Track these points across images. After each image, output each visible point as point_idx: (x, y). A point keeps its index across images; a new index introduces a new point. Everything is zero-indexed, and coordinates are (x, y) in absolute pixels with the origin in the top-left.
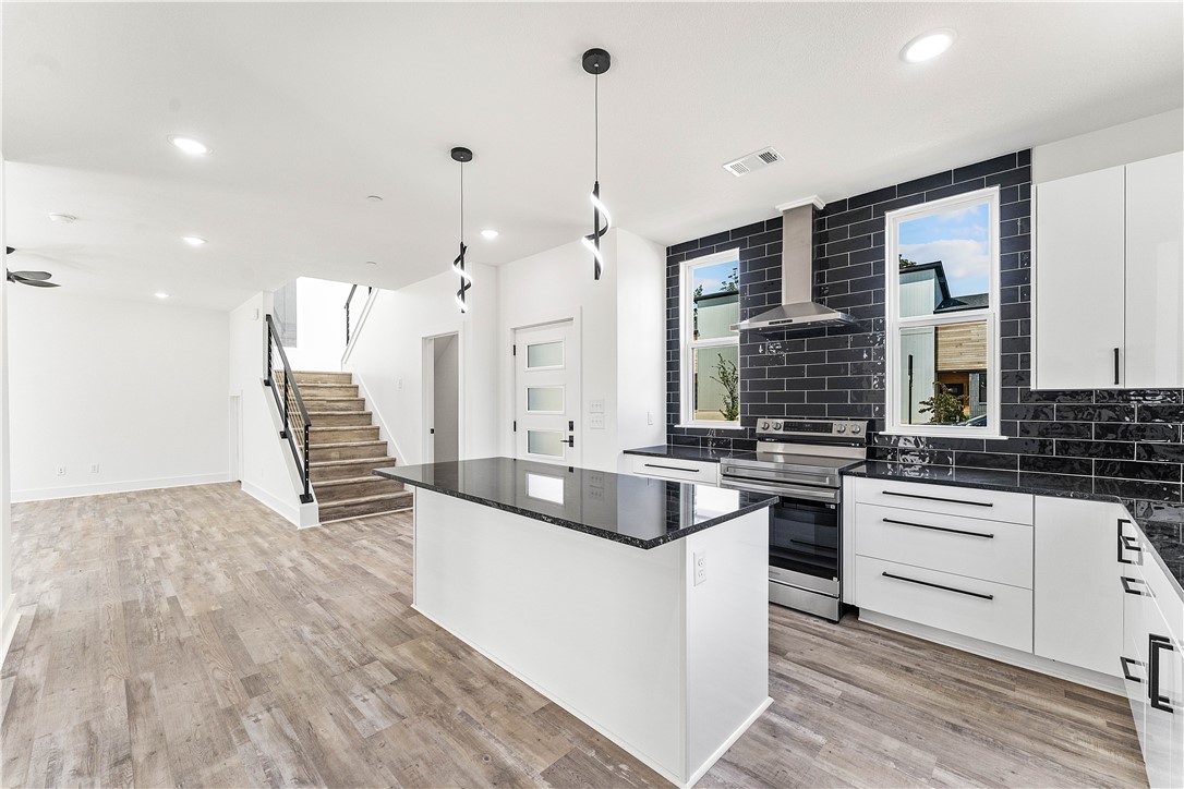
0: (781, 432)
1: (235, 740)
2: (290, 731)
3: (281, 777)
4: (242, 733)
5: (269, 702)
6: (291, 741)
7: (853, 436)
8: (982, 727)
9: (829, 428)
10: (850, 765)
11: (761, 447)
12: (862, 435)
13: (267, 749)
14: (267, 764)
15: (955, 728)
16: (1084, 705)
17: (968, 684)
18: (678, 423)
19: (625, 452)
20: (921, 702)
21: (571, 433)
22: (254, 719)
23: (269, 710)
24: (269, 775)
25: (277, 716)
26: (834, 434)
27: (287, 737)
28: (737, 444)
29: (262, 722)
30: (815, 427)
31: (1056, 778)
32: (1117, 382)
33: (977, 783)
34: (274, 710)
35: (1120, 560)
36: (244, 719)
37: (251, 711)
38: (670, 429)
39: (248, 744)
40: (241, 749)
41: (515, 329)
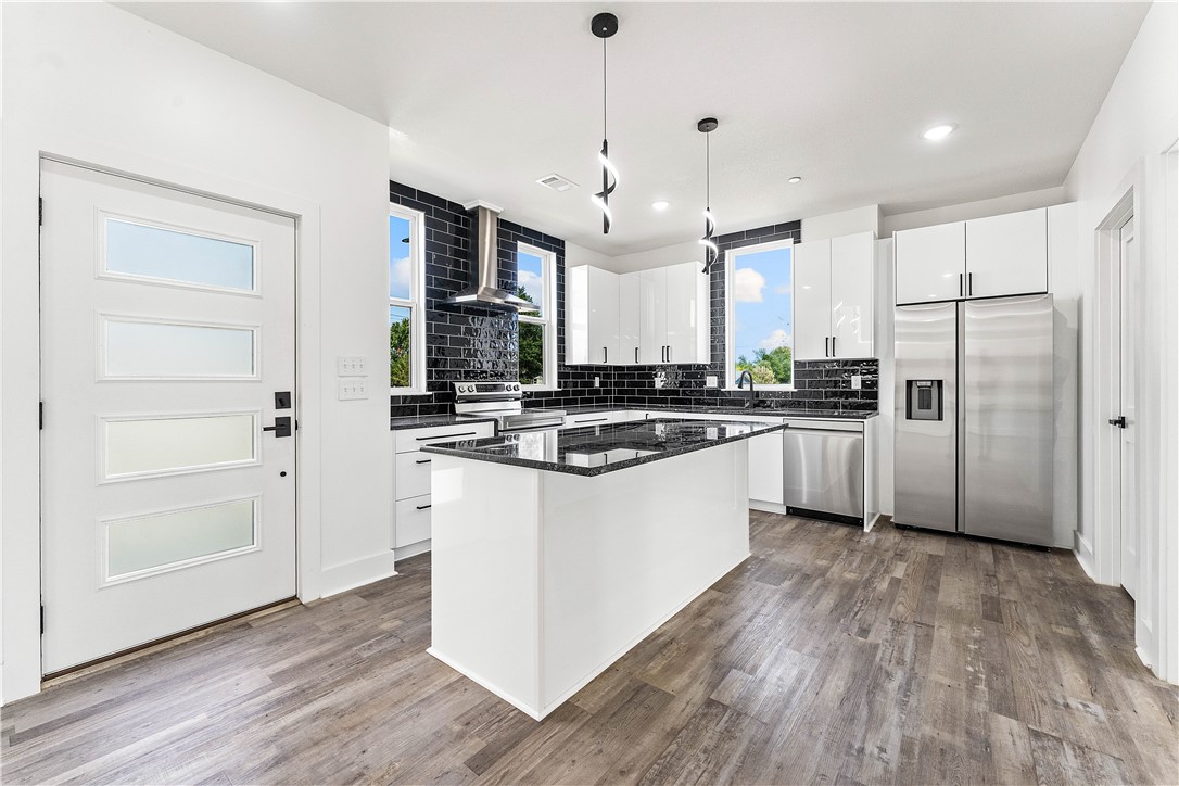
0: (475, 393)
1: (917, 750)
2: (864, 713)
3: (900, 687)
4: (906, 749)
5: (853, 760)
6: (870, 703)
13: (894, 715)
14: (902, 704)
21: (283, 413)
22: (884, 755)
23: (861, 750)
24: (906, 696)
25: (860, 736)
26: (506, 392)
27: (870, 709)
29: (879, 743)
34: (857, 745)
36: (893, 766)
37: (879, 768)
39: (907, 733)
40: (917, 735)
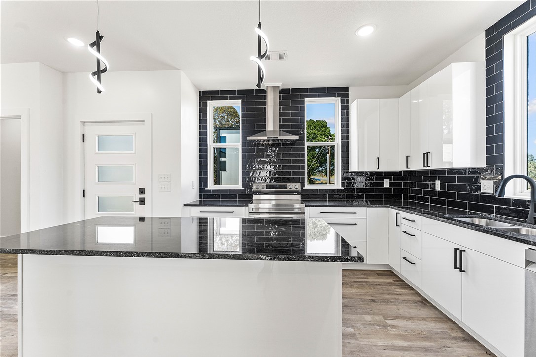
0: (265, 190)
7: (295, 190)
8: (376, 297)
9: (286, 187)
10: (370, 336)
11: (255, 197)
12: (299, 189)
15: (373, 301)
16: (385, 277)
17: (358, 281)
18: (207, 187)
19: (185, 205)
20: (357, 295)
21: (142, 196)
26: (288, 189)
28: (241, 197)
30: (280, 187)
31: (406, 306)
32: (378, 168)
33: (399, 320)
35: (397, 226)
38: (201, 191)
41: (84, 122)
